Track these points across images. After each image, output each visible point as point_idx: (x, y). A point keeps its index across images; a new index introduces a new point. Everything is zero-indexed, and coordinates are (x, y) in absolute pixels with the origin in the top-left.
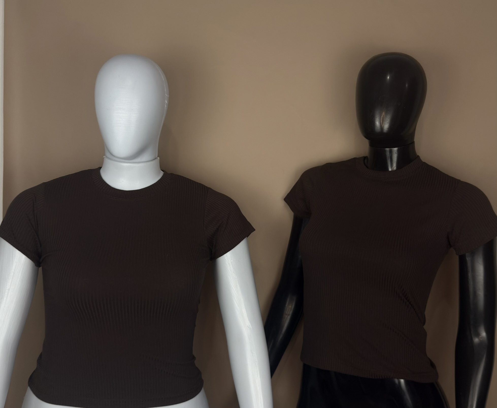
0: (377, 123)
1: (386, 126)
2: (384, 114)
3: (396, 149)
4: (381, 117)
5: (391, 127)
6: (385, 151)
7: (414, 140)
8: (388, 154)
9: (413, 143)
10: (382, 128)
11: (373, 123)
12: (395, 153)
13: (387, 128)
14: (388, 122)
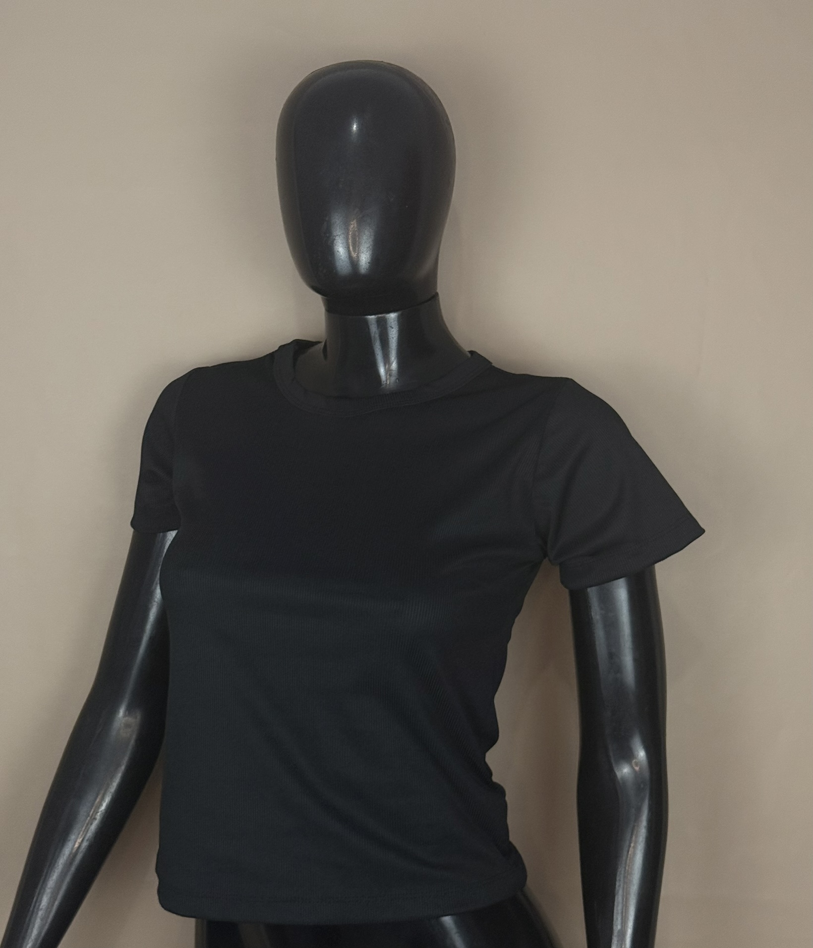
0: (340, 250)
1: (365, 258)
2: (353, 225)
3: (392, 316)
4: (348, 234)
5: (375, 261)
6: (366, 323)
7: (436, 289)
8: (374, 329)
9: (435, 296)
10: (354, 263)
11: (329, 250)
12: (393, 328)
13: (369, 263)
14: (368, 246)
